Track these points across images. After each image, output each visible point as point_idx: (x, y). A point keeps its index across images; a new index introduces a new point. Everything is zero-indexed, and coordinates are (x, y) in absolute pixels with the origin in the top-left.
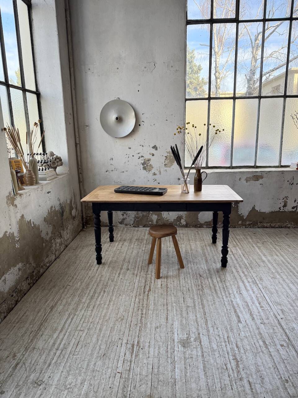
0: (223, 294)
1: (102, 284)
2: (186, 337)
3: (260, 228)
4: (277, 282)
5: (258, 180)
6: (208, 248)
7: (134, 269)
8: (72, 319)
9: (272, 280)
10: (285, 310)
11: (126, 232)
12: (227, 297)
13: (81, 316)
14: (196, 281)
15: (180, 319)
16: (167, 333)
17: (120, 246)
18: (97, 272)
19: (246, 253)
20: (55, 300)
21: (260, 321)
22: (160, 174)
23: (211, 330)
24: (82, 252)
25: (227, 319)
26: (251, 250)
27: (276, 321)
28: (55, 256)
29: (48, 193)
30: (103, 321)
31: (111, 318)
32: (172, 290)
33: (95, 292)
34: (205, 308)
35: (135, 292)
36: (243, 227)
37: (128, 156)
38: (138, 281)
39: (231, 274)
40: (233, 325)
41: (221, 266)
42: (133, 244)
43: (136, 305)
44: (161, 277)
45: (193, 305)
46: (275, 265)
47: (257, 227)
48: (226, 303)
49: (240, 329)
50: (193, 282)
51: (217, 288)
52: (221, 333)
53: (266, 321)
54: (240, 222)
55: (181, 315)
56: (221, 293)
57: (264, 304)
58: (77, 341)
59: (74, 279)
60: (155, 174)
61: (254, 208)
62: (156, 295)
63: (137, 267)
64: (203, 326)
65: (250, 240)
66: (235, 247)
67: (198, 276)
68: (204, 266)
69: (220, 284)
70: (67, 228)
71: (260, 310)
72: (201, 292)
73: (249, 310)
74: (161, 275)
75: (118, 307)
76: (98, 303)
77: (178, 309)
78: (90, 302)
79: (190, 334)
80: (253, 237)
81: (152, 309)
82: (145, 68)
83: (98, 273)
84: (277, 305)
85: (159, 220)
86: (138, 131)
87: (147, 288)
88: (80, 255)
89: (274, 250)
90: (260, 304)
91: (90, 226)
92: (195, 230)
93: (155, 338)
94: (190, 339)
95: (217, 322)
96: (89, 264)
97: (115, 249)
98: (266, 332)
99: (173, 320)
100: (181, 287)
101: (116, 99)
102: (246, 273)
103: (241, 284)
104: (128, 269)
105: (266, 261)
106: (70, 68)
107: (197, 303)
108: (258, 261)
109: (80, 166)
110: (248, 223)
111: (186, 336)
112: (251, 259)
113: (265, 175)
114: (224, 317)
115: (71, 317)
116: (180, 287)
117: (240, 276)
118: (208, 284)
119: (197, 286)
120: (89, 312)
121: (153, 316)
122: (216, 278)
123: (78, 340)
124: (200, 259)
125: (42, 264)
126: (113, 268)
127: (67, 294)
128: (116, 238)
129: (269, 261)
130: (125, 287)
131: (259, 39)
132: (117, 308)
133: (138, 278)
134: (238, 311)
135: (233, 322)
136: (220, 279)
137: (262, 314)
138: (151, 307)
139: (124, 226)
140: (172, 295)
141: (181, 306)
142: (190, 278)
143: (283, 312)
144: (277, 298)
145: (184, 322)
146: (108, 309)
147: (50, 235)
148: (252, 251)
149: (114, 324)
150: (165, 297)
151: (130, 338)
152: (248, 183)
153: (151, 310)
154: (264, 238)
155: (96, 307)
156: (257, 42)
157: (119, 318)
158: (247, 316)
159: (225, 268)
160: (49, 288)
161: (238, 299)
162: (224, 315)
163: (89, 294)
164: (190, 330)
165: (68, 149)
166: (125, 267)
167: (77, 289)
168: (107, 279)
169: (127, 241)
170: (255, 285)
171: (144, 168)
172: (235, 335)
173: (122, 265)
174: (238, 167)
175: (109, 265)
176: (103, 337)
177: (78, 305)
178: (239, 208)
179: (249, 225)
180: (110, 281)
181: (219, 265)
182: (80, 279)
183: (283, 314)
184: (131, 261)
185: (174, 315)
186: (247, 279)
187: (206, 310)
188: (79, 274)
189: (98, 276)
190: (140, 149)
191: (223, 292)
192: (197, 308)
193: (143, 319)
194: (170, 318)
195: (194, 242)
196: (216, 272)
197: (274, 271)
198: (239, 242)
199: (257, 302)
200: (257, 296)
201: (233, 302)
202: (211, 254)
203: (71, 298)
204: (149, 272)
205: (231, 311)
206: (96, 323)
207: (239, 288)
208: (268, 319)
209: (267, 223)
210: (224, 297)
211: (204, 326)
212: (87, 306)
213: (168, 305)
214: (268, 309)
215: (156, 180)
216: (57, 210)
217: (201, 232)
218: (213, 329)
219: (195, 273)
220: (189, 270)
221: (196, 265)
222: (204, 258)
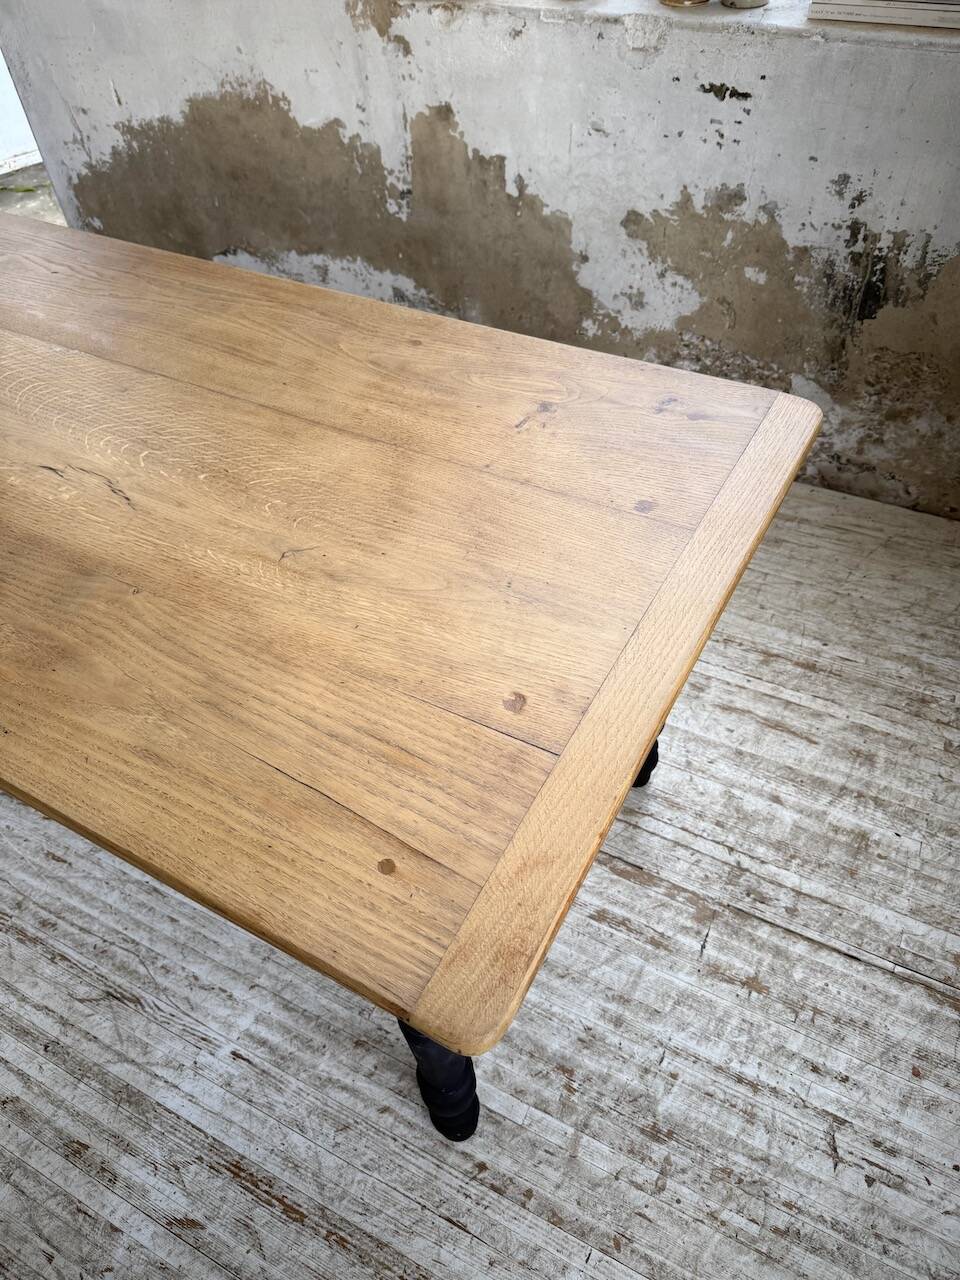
29: (719, 91)
50: (95, 913)
118: (23, 987)
124: (295, 1138)
142: (138, 924)
219: (160, 979)
220: (218, 966)
221: (243, 1052)
222: (304, 1192)
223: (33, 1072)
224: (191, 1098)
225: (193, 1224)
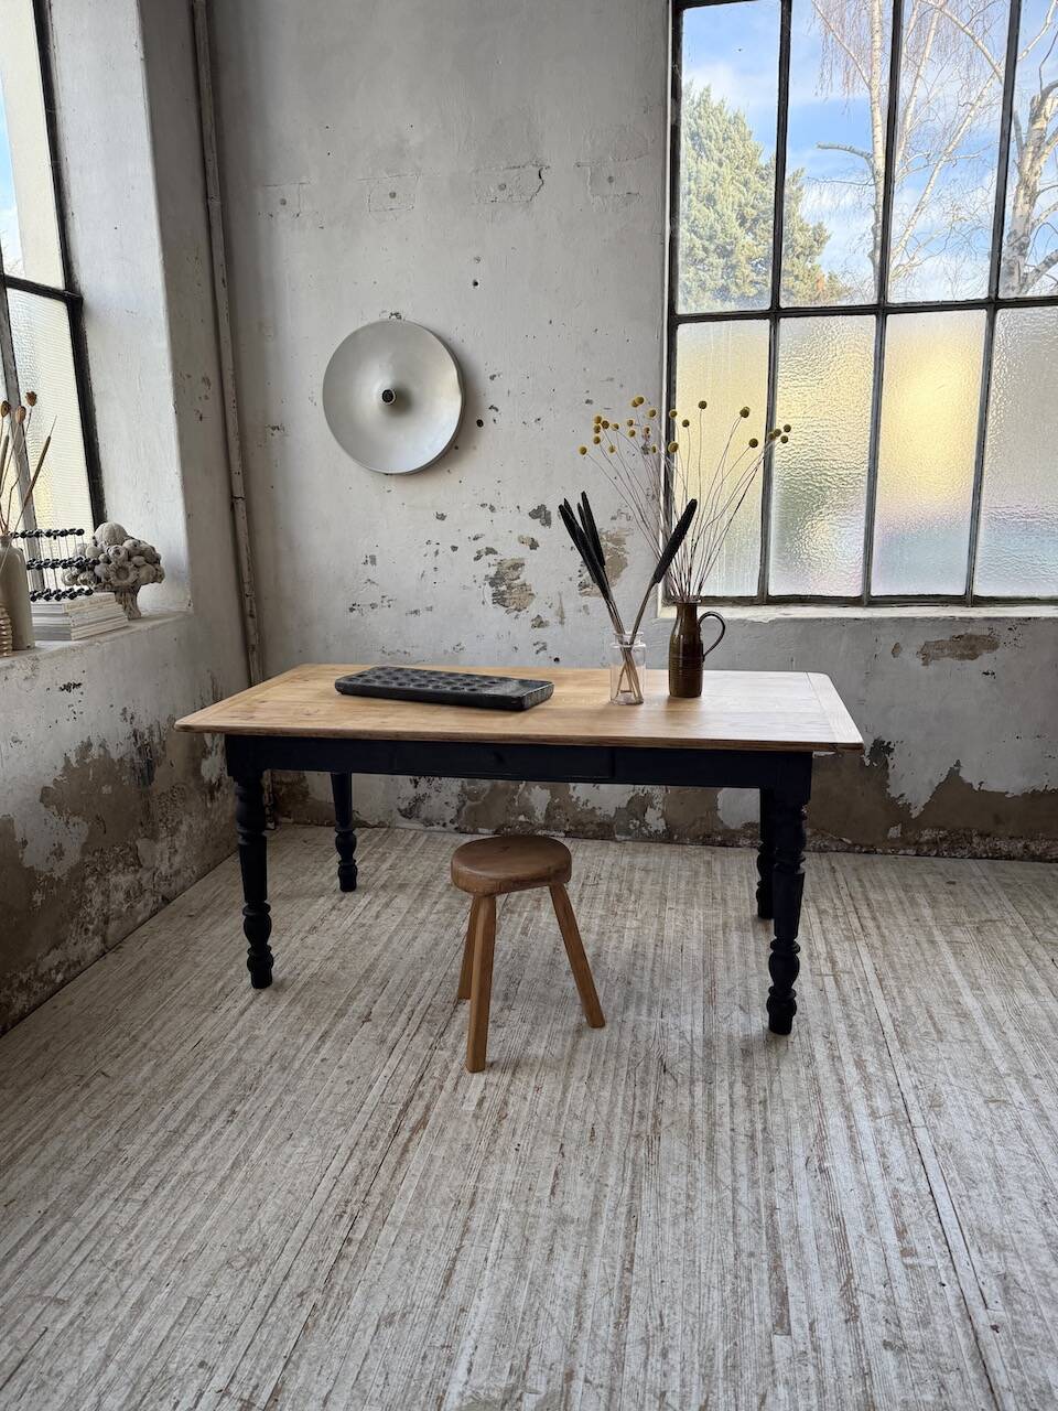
0: (743, 1168)
1: (235, 1076)
2: (503, 1385)
3: (981, 858)
4: (1010, 1125)
5: (974, 657)
6: (735, 938)
7: (392, 1019)
8: (45, 1239)
9: (984, 1113)
10: (1020, 1277)
11: (423, 851)
12: (754, 1183)
13: (91, 1227)
14: (638, 1092)
15: (504, 1284)
16: (425, 1357)
17: (375, 908)
18: (236, 1023)
19: (894, 970)
20: (19, 1140)
21: (881, 1330)
22: (562, 623)
23: (634, 1355)
24: (218, 929)
25: (723, 1303)
26: (918, 957)
27: (963, 1341)
28: (104, 941)
29: (67, 688)
30: (166, 1263)
31: (207, 1251)
32: (519, 1132)
33: (191, 1116)
34: (639, 1233)
35: (355, 1129)
36: (908, 851)
37: (433, 547)
38: (388, 1076)
39: (803, 1070)
40: (747, 1343)
41: (766, 1025)
42: (429, 902)
43: (337, 1195)
44: (492, 1064)
45: (586, 1216)
46: (1013, 1035)
47: (965, 852)
48: (744, 1216)
49: (777, 1366)
50: (620, 1098)
51: (723, 1135)
52: (678, 1383)
53: (912, 1335)
54: (894, 832)
55: (520, 1260)
56: (733, 1159)
57: (923, 1238)
58: (18, 1355)
59: (139, 1044)
60: (539, 623)
61: (958, 771)
62: (441, 1152)
63: (407, 1010)
64: (601, 1333)
65: (927, 912)
66: (851, 939)
67: (654, 1067)
68: (692, 1024)
69: (741, 1117)
70: (173, 832)
71: (897, 1269)
72: (643, 1151)
73: (844, 1262)
74: (492, 1054)
75: (261, 1195)
76: (185, 1166)
77: (515, 1231)
78: (151, 1163)
79: (530, 1373)
80: (941, 897)
81: (402, 1217)
82: (503, 187)
83: (240, 1024)
84: (983, 1250)
85: (559, 807)
86: (475, 448)
87: (414, 1115)
88: (203, 941)
89: (1023, 961)
90: (901, 1233)
91: (291, 820)
92: (698, 856)
93: (362, 1376)
94: (520, 1399)
95: (675, 1319)
96: (220, 984)
97: (350, 920)
98: (898, 1400)
99: (471, 1288)
100: (564, 1118)
101: (386, 316)
102: (871, 1070)
103: (835, 1121)
104: (367, 1019)
105: (977, 1015)
106: (206, 196)
107: (608, 1204)
108: (939, 1011)
109: (246, 586)
110: (927, 835)
111: (504, 1380)
112: (911, 1000)
113: (1003, 634)
114: (715, 1294)
115: (47, 1228)
116: (559, 1117)
117: (841, 1081)
118: (687, 1109)
119: (636, 1121)
120: (132, 1208)
121: (391, 1258)
122: (731, 1085)
123: (24, 1352)
124: (684, 990)
125: (24, 977)
126: (310, 1006)
127: (77, 1115)
128: (372, 875)
129: (989, 1015)
130: (323, 1101)
131: (1048, 115)
132: (251, 1201)
133: (393, 1061)
134: (788, 1264)
135: (748, 1324)
136: (749, 1091)
137: (902, 1291)
138: (399, 1212)
139: (421, 827)
140: (512, 1155)
141: (534, 1216)
142: (615, 1076)
143: (1006, 1290)
144: (993, 1210)
145: (521, 1302)
146: (213, 1200)
147: (73, 856)
148: (922, 965)
149: (211, 1284)
150: (478, 1163)
151: (247, 1365)
152: (933, 667)
153: (393, 1223)
154: (990, 906)
155: (168, 1187)
156: (1038, 126)
157: (243, 1253)
158: (827, 1298)
159: (783, 1038)
160: (21, 1082)
161: (805, 1201)
162: (715, 1280)
163: (166, 1119)
164: (534, 1350)
165: (189, 516)
166: (359, 1006)
167: (127, 1094)
168: (266, 1058)
169: (409, 891)
170: (902, 1135)
171: (499, 599)
172: (743, 1398)
173: (351, 998)
174: (896, 600)
175: (297, 994)
176: (139, 1343)
177: (98, 1170)
178: (890, 771)
179: (934, 843)
180: (276, 1066)
181: (760, 1020)
182: (159, 1048)
183: (1009, 1303)
184: (396, 978)
185: (486, 1259)
186: (869, 1097)
187: (639, 1245)
188: (164, 1024)
189: (233, 1042)
190: (481, 522)
191: (742, 1157)
192: (602, 1229)
193: (344, 1266)
194: (463, 1272)
195: (681, 907)
196: (738, 1054)
197: (1003, 1069)
198: (874, 919)
199: (891, 1225)
200: (895, 1194)
201: (777, 1217)
202: (737, 968)
203: (85, 1135)
204: (450, 1039)
205: (753, 1261)
206: (135, 1267)
207: (823, 1139)
208: (924, 1323)
209: (1011, 838)
210: (743, 1184)
211: (606, 1331)
212: (135, 1178)
213: (479, 1205)
214: (935, 1268)
215: (544, 648)
216: (115, 755)
217: (723, 864)
218: (643, 1355)
219: (643, 1055)
220: (621, 1036)
221: (659, 1015)
222: (702, 984)
223: (726, 1083)
224: (693, 1024)
225: (741, 1008)
